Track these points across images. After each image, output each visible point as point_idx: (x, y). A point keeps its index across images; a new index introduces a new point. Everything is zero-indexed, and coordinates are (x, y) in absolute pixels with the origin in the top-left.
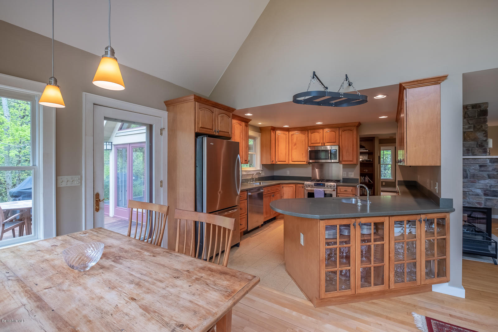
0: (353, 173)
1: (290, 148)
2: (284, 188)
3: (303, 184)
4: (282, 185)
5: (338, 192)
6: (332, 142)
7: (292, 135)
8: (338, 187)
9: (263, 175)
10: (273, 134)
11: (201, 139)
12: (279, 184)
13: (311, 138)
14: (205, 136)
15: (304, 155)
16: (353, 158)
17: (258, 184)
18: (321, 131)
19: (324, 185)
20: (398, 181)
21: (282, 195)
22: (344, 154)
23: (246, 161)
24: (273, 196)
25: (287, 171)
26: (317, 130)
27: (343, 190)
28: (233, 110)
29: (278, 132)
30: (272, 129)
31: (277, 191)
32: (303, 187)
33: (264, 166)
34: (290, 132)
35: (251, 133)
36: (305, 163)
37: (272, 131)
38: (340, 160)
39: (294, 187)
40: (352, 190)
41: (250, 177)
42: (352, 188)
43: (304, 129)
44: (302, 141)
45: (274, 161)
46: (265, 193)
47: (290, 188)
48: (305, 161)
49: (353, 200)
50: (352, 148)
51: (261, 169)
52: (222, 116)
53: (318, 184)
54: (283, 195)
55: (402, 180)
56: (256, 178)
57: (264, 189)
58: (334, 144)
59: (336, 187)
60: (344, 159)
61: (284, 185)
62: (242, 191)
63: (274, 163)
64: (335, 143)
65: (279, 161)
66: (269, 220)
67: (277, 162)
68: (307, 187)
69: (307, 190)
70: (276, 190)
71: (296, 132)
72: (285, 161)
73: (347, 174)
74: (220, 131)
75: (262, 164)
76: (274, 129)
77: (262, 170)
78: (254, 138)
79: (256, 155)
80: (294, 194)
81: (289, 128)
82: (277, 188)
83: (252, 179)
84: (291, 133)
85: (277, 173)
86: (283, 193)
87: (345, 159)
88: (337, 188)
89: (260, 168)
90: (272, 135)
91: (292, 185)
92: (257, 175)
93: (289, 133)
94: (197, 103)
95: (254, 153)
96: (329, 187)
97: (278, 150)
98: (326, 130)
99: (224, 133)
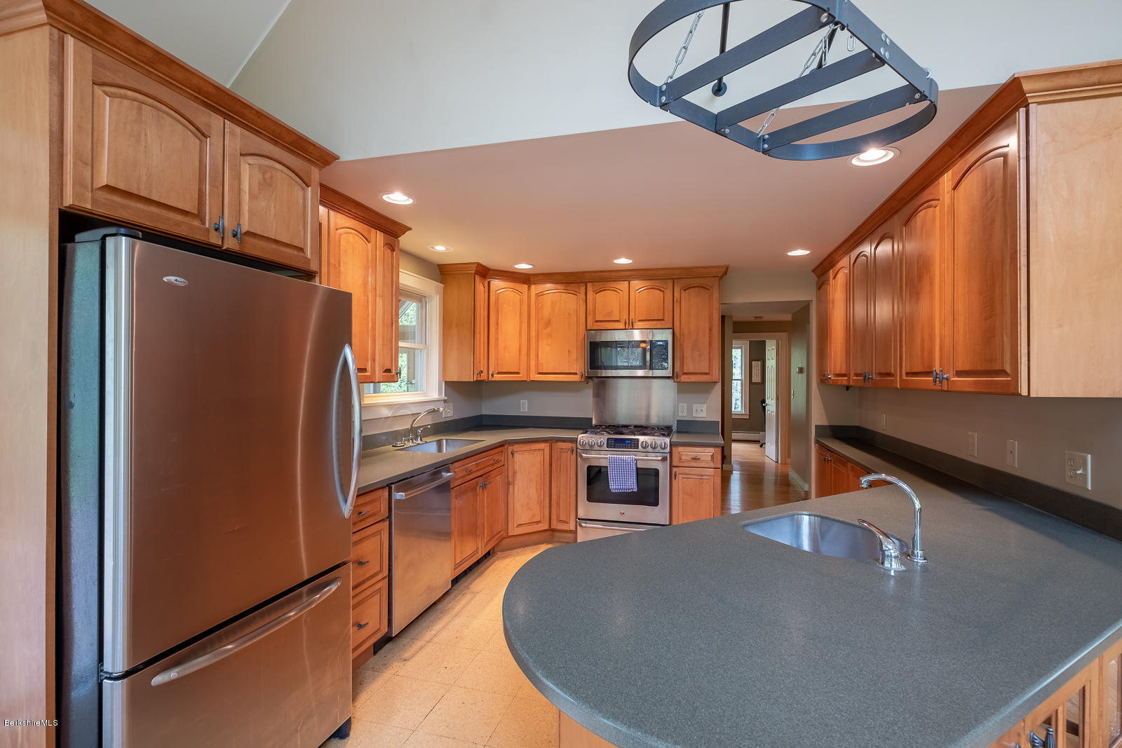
0: (704, 407)
1: (533, 334)
2: (516, 455)
3: (574, 441)
4: (510, 449)
5: (674, 464)
6: (655, 321)
7: (538, 295)
8: (673, 449)
9: (449, 415)
10: (481, 288)
11: (96, 248)
12: (501, 445)
13: (595, 304)
14: (123, 231)
15: (574, 355)
16: (709, 366)
17: (433, 448)
18: (623, 285)
19: (634, 444)
20: (817, 427)
21: (510, 479)
22: (688, 353)
23: (388, 371)
24: (484, 487)
25: (522, 401)
26: (613, 285)
27: (689, 458)
28: (324, 158)
29: (497, 284)
30: (477, 273)
31: (496, 466)
32: (572, 451)
33: (453, 387)
34: (533, 287)
35: (409, 278)
36: (576, 378)
37: (477, 278)
38: (676, 370)
39: (547, 450)
40: (712, 456)
41: (404, 426)
42: (712, 450)
43: (572, 280)
44: (569, 315)
45: (485, 371)
46: (459, 482)
47: (536, 453)
48: (576, 374)
49: (802, 520)
50: (707, 338)
51: (443, 397)
52: (263, 170)
53: (616, 440)
54: (514, 477)
55: (825, 423)
56: (425, 427)
57: (451, 467)
58: (659, 324)
59: (668, 450)
60: (685, 368)
61: (516, 447)
62: (361, 493)
63: (485, 378)
64: (662, 322)
65: (499, 373)
66: (470, 567)
67: (492, 375)
68: (586, 451)
69: (587, 459)
70: (492, 465)
71: (549, 286)
72: (518, 373)
73: (690, 410)
74: (248, 233)
75: (446, 382)
76: (484, 272)
77: (445, 401)
78: (420, 298)
79: (424, 352)
80: (548, 471)
81: (529, 275)
82: (496, 457)
83: (413, 433)
84: (535, 289)
85: (491, 408)
86: (515, 473)
87: (690, 367)
88: (671, 453)
89: (440, 393)
90: (477, 290)
91: (542, 446)
92: (430, 417)
93: (529, 289)
94: (70, 42)
95: (421, 346)
96: (649, 449)
97: (497, 339)
98: (636, 284)
99: (274, 246)
